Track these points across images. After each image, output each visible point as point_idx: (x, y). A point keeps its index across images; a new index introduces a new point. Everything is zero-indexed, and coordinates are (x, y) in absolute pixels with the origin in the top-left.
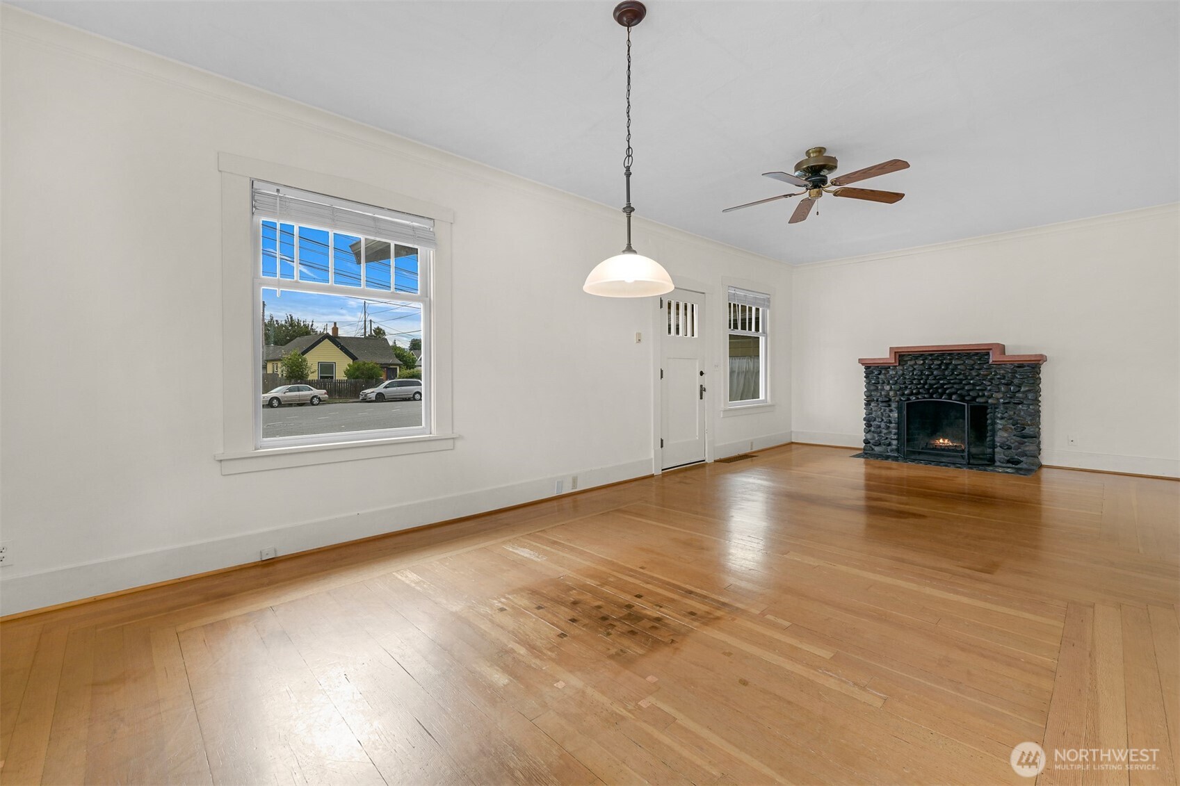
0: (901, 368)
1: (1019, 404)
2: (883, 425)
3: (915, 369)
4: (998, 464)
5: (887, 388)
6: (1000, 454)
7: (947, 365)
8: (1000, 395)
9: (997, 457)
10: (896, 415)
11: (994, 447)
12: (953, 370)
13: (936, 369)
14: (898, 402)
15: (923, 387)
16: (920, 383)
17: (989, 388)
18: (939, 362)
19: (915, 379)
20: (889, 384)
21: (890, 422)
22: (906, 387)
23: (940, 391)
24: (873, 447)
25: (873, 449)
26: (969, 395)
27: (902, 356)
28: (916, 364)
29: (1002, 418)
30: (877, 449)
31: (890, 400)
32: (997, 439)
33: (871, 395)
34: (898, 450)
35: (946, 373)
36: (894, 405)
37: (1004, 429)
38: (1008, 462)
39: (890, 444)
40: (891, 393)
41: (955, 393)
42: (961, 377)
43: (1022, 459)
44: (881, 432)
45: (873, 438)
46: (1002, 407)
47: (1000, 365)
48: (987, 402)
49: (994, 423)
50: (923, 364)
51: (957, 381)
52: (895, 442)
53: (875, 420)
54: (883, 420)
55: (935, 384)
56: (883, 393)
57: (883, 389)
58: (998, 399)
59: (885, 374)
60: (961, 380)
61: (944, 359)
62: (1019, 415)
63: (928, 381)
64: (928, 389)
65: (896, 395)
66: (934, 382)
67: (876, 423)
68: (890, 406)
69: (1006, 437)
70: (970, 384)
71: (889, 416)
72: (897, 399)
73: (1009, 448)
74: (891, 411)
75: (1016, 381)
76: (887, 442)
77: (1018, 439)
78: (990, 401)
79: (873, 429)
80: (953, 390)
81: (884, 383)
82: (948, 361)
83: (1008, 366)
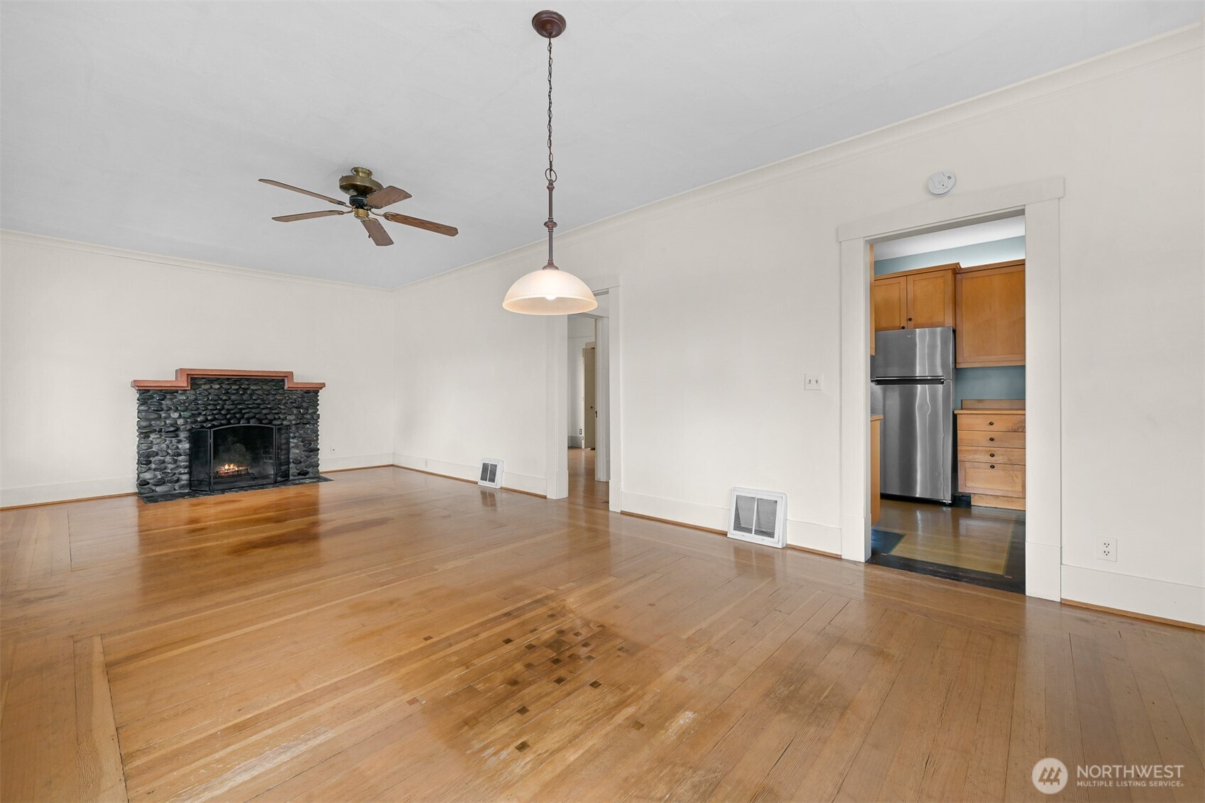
0: (193, 392)
1: (306, 424)
2: (168, 459)
3: (210, 394)
4: (291, 478)
5: (176, 415)
6: (293, 469)
7: (245, 389)
8: (292, 417)
9: (292, 471)
10: (187, 446)
11: (288, 463)
12: (251, 395)
13: (233, 394)
14: (189, 430)
15: (220, 413)
16: (216, 409)
17: (283, 411)
18: (237, 387)
19: (210, 404)
20: (177, 410)
21: (179, 455)
22: (200, 414)
23: (237, 415)
24: (154, 488)
25: (153, 491)
26: (267, 418)
27: (195, 379)
28: (211, 388)
29: (294, 438)
30: (158, 489)
31: (178, 429)
32: (291, 457)
33: (151, 425)
34: (190, 484)
35: (245, 397)
36: (183, 435)
37: (296, 447)
38: (299, 474)
39: (178, 480)
40: (180, 422)
41: (254, 417)
42: (259, 401)
43: (309, 470)
44: (165, 468)
45: (155, 476)
46: (293, 428)
47: (291, 391)
48: (282, 424)
49: (288, 443)
50: (219, 388)
51: (255, 405)
52: (185, 477)
53: (157, 454)
54: (168, 453)
55: (232, 410)
56: (168, 422)
57: (169, 417)
58: (290, 421)
59: (171, 399)
60: (259, 404)
61: (242, 384)
62: (307, 434)
63: (226, 407)
64: (225, 415)
65: (186, 423)
66: (231, 407)
67: (158, 458)
68: (177, 436)
69: (297, 453)
70: (267, 408)
71: (178, 448)
72: (189, 427)
73: (300, 462)
74: (180, 441)
75: (305, 405)
76: (175, 478)
77: (307, 453)
78: (285, 423)
79: (153, 466)
80: (251, 415)
81: (170, 409)
82: (246, 386)
83: (299, 392)
